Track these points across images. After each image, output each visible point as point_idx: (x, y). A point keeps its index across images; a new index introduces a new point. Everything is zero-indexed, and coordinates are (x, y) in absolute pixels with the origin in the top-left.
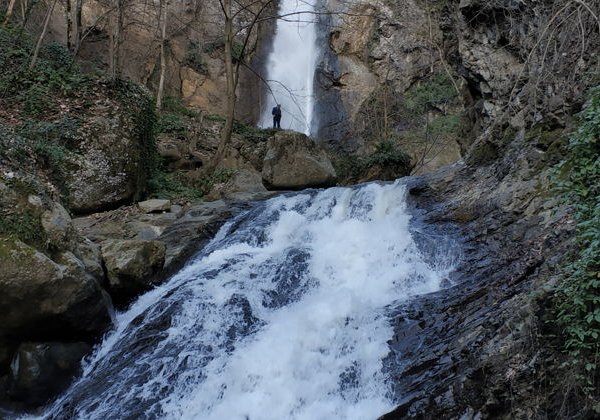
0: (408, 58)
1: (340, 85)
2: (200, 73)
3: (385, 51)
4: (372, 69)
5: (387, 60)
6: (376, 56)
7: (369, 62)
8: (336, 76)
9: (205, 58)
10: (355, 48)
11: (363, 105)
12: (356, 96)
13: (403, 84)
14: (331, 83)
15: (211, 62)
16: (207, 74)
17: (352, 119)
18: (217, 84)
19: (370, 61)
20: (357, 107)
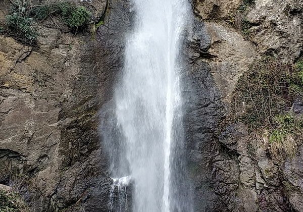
0: (294, 21)
1: (209, 57)
2: (24, 44)
3: (263, 14)
4: (247, 37)
5: (267, 24)
6: (252, 21)
7: (243, 29)
8: (204, 45)
9: (32, 25)
10: (226, 12)
11: (241, 80)
12: (230, 70)
13: (291, 53)
14: (197, 55)
15: (42, 30)
16: (35, 45)
17: (228, 100)
18: (49, 59)
19: (245, 27)
20: (233, 83)
